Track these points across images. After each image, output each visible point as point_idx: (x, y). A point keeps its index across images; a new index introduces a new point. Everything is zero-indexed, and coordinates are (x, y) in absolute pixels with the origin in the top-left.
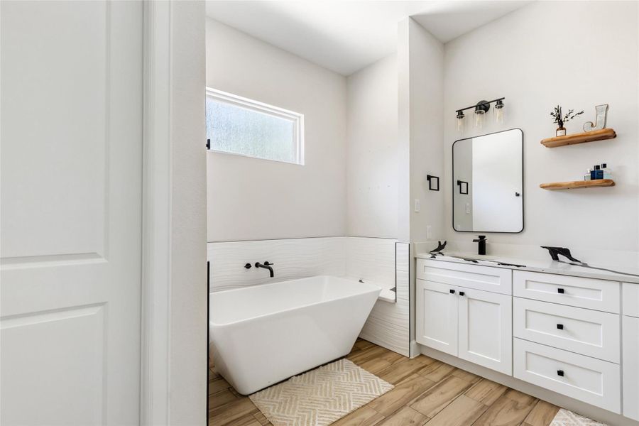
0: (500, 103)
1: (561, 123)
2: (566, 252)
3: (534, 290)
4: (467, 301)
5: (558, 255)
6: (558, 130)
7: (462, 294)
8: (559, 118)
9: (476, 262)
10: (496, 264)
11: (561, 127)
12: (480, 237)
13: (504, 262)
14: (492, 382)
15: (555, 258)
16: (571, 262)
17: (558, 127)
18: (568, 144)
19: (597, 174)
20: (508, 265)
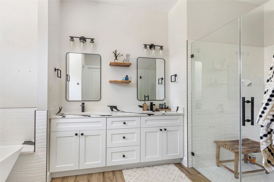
0: (92, 40)
1: (116, 57)
2: (115, 107)
3: (116, 125)
4: (84, 138)
5: (113, 109)
6: (115, 59)
7: (82, 134)
8: (116, 55)
9: (90, 116)
10: (99, 116)
11: (116, 59)
12: (82, 103)
13: (103, 115)
14: (95, 173)
15: (112, 110)
16: (117, 111)
17: (115, 58)
18: (117, 66)
19: (127, 78)
20: (105, 116)
